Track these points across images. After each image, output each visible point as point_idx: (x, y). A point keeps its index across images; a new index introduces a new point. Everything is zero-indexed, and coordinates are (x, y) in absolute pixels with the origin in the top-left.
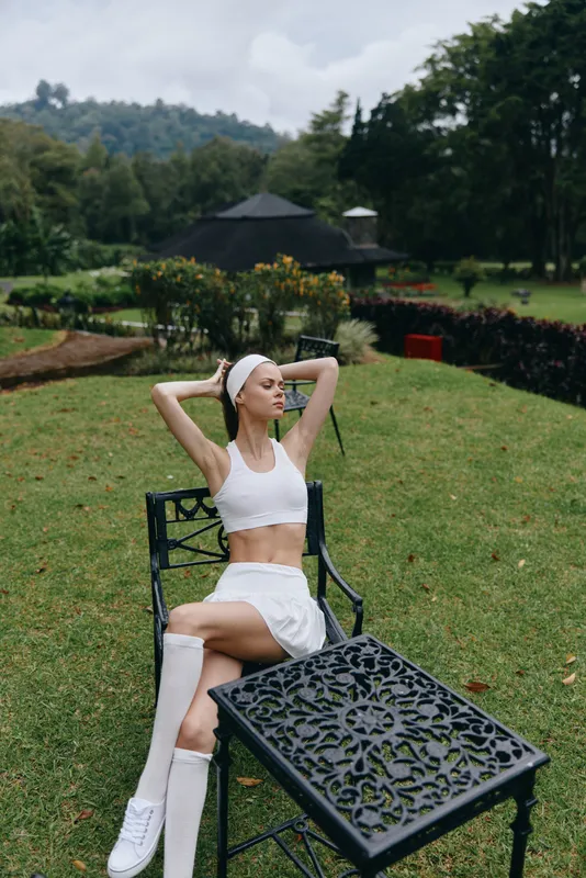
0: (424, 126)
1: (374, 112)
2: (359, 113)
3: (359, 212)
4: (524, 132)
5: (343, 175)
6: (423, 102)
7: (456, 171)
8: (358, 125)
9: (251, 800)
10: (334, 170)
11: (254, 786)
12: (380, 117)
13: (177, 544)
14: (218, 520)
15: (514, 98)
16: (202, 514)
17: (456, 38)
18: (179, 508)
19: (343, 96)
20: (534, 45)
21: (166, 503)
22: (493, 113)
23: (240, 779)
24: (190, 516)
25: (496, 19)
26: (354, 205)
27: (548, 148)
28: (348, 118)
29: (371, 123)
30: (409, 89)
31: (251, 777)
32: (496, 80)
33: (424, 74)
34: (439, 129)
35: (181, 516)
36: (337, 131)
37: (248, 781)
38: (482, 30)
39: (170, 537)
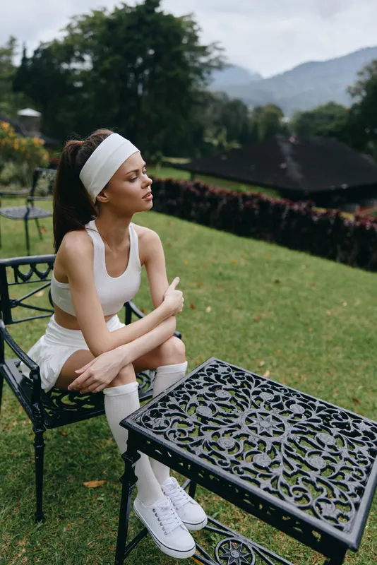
0: (65, 66)
1: (36, 52)
2: (24, 52)
3: (29, 112)
4: (124, 78)
5: (16, 89)
6: (65, 51)
7: (85, 96)
8: (24, 60)
9: (102, 499)
10: (10, 85)
11: (99, 487)
12: (39, 56)
13: (18, 303)
14: (48, 283)
15: (118, 57)
16: (35, 277)
17: (84, 16)
18: (17, 274)
19: (12, 41)
20: (129, 28)
21: (7, 268)
22: (107, 64)
23: (86, 484)
24: (26, 279)
25: (105, 9)
26: (24, 108)
27: (137, 89)
28: (17, 54)
29: (33, 59)
30: (56, 42)
31: (95, 480)
32: (108, 45)
33: (66, 34)
34: (74, 70)
35: (20, 280)
36: (10, 61)
37: (93, 484)
38: (98, 14)
39: (11, 298)
